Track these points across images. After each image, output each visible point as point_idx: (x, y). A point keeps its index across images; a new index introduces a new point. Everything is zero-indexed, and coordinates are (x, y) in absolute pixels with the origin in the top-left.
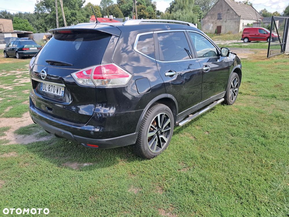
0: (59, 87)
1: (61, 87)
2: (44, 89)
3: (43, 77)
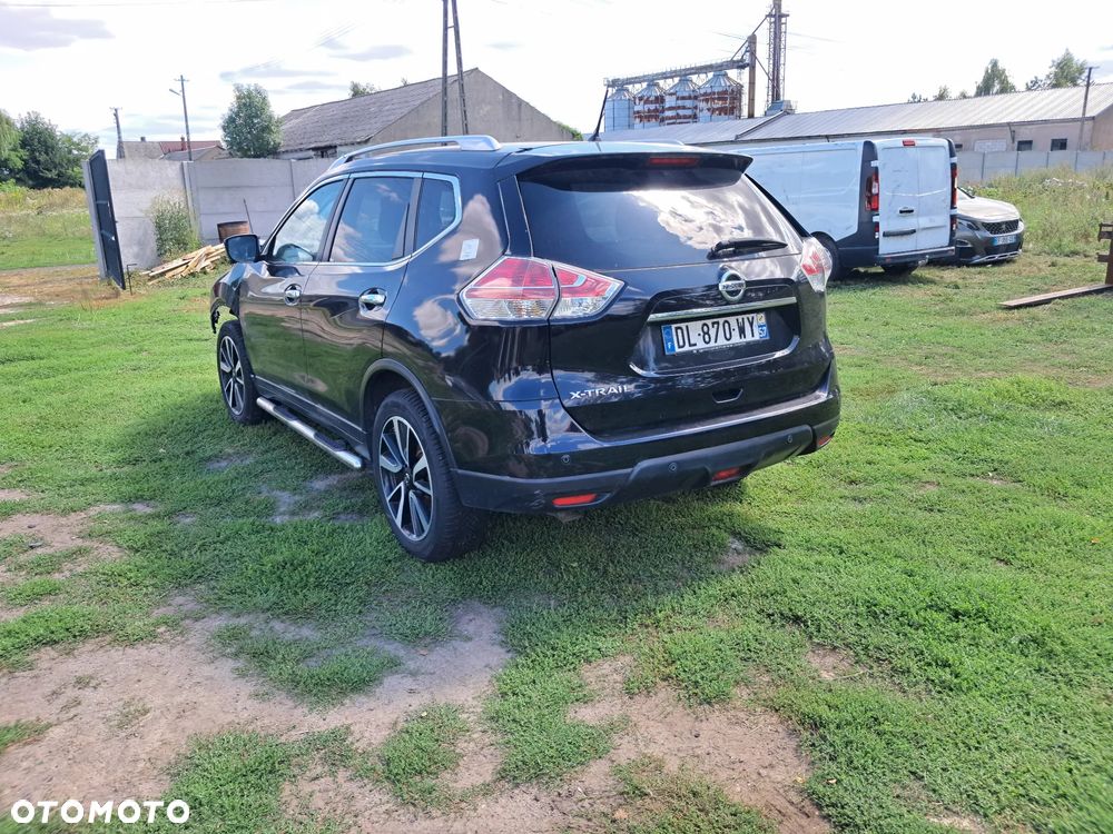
0: (745, 317)
1: (750, 316)
2: (681, 343)
3: (732, 293)
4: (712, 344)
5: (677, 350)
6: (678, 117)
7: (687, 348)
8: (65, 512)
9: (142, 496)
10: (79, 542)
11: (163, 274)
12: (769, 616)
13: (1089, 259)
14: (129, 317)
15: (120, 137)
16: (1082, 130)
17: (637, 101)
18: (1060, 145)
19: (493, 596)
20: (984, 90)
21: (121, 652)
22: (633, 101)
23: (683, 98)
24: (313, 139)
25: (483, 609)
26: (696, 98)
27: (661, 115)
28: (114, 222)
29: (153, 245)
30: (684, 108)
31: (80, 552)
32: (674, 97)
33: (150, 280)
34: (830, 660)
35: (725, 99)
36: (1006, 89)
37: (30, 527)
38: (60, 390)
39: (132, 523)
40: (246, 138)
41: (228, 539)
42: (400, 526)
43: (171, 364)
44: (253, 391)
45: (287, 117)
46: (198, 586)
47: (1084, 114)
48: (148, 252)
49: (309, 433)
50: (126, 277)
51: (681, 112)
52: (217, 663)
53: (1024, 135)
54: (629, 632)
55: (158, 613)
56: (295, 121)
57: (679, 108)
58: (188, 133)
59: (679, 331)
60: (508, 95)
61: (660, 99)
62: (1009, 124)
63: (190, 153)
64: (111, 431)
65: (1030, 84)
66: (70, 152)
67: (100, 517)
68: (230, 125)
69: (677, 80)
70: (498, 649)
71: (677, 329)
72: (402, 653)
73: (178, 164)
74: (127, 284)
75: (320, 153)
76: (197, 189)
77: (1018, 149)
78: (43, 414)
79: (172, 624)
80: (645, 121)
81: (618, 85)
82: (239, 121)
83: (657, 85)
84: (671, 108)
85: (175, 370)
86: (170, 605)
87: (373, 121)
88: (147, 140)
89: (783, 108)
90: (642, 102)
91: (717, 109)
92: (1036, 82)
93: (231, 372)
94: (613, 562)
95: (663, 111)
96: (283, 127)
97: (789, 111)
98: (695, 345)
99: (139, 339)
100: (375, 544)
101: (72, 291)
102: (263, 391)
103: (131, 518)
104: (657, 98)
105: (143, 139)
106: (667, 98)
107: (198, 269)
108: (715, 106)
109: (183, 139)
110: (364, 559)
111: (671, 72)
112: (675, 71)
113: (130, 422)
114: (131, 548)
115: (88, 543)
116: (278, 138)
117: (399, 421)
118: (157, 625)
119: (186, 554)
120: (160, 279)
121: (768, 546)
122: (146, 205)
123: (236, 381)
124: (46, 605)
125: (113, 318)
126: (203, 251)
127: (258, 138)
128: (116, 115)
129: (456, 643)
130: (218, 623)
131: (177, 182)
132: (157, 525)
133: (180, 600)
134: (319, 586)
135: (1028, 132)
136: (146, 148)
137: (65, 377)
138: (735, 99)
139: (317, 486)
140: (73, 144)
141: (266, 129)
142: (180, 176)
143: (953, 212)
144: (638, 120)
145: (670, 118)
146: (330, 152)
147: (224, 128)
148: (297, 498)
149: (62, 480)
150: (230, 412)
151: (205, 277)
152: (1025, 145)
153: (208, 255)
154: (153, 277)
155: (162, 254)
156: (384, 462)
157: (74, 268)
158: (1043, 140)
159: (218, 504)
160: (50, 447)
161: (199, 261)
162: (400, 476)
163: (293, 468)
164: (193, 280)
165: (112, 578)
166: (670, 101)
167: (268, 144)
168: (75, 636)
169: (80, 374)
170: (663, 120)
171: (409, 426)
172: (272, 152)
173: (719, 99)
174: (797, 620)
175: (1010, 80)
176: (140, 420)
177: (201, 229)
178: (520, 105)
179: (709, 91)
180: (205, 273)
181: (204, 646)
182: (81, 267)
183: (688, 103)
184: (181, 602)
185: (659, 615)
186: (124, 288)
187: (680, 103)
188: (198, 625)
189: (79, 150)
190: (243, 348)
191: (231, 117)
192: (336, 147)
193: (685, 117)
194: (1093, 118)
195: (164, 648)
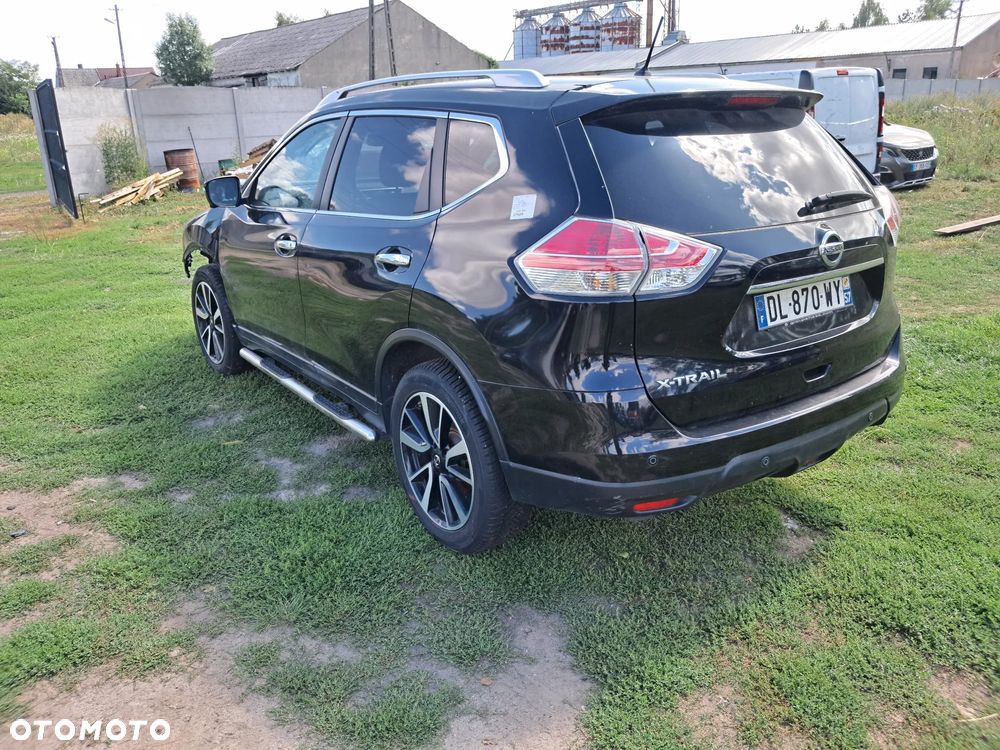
0: (832, 281)
1: (837, 280)
2: (773, 316)
3: (832, 257)
4: (802, 315)
5: (770, 324)
6: (582, 45)
7: (779, 321)
8: (47, 488)
9: (129, 466)
10: (66, 530)
11: (113, 202)
12: (869, 626)
13: (996, 184)
14: (86, 248)
15: (58, 65)
16: (952, 59)
17: (544, 31)
18: (931, 73)
19: (544, 599)
20: (861, 22)
21: (131, 687)
22: (540, 31)
23: (587, 28)
24: (243, 67)
25: (537, 616)
26: (598, 28)
27: (566, 44)
28: (64, 151)
29: (100, 171)
30: (587, 37)
31: (69, 541)
32: (578, 28)
33: (100, 208)
34: (959, 687)
35: (625, 29)
36: (880, 20)
37: (9, 509)
38: (24, 332)
39: (123, 501)
40: (179, 65)
41: (232, 523)
42: (426, 510)
43: (136, 301)
44: (235, 342)
45: (219, 45)
46: (210, 588)
47: (955, 44)
48: (97, 180)
49: (308, 395)
50: (77, 204)
51: (585, 42)
52: (248, 703)
53: (899, 64)
54: (718, 651)
55: (167, 625)
56: (225, 49)
57: (583, 37)
58: (123, 60)
59: (771, 301)
60: (428, 25)
61: (565, 30)
62: (885, 54)
63: (126, 79)
64: (84, 383)
65: (902, 17)
66: (11, 79)
67: (86, 495)
68: (163, 52)
69: (580, 11)
70: (569, 675)
71: (769, 298)
72: (461, 682)
73: (121, 92)
74: (79, 213)
75: (251, 80)
76: (142, 116)
77: (894, 77)
78: (11, 363)
79: (186, 642)
80: (552, 49)
81: (526, 16)
82: (171, 48)
83: (562, 16)
84: (575, 38)
85: (141, 308)
86: (178, 615)
87: (300, 49)
88: (84, 67)
89: (679, 37)
90: (549, 32)
91: (618, 39)
92: (907, 15)
93: (208, 318)
94: (667, 552)
95: (568, 40)
96: (214, 55)
97: (684, 41)
98: (786, 317)
99: (99, 273)
100: (398, 529)
101: (27, 220)
102: (247, 342)
103: (120, 496)
104: (562, 28)
105: (80, 66)
106: (572, 28)
107: (148, 197)
108: (616, 36)
109: (117, 65)
110: (389, 549)
111: (575, 4)
112: (579, 3)
113: (103, 371)
114: (125, 536)
115: (75, 531)
116: (209, 65)
117: (428, 398)
118: (169, 647)
119: (188, 545)
120: (111, 207)
121: (827, 526)
122: (93, 133)
123: (213, 329)
124: (35, 616)
125: (69, 250)
126: (151, 179)
127: (190, 64)
128: (54, 43)
129: (520, 667)
130: (239, 639)
131: (123, 111)
132: (151, 506)
133: (190, 607)
134: (348, 588)
135: (901, 60)
136: (83, 74)
137: (29, 317)
138: (634, 29)
139: (317, 452)
140: (14, 71)
141: (198, 56)
142: (125, 105)
143: (880, 140)
144: (545, 49)
145: (576, 47)
146: (260, 79)
147: (158, 55)
148: (299, 467)
149: (39, 446)
150: (208, 360)
151: (155, 204)
152: (900, 73)
153: (156, 182)
154: (104, 205)
155: (110, 182)
156: (405, 438)
157: (24, 195)
158: (916, 68)
159: (215, 476)
160: (22, 403)
161: (148, 188)
162: (427, 457)
163: (288, 429)
164: (144, 208)
165: (109, 577)
166: (574, 31)
167: (201, 70)
168: (75, 664)
169: (43, 314)
170: (568, 49)
171: (443, 406)
172: (206, 79)
173: (619, 29)
174: (904, 631)
175: (884, 12)
176: (112, 369)
177: (148, 156)
178: (439, 35)
179: (610, 22)
180: (155, 200)
181: (229, 676)
182: (31, 194)
183: (591, 33)
184: (191, 610)
185: (746, 627)
186: (76, 217)
187: (584, 33)
188: (216, 644)
189: (20, 77)
190: (223, 295)
191: (164, 45)
192: (266, 74)
193: (588, 46)
194: (962, 48)
195: (180, 680)
